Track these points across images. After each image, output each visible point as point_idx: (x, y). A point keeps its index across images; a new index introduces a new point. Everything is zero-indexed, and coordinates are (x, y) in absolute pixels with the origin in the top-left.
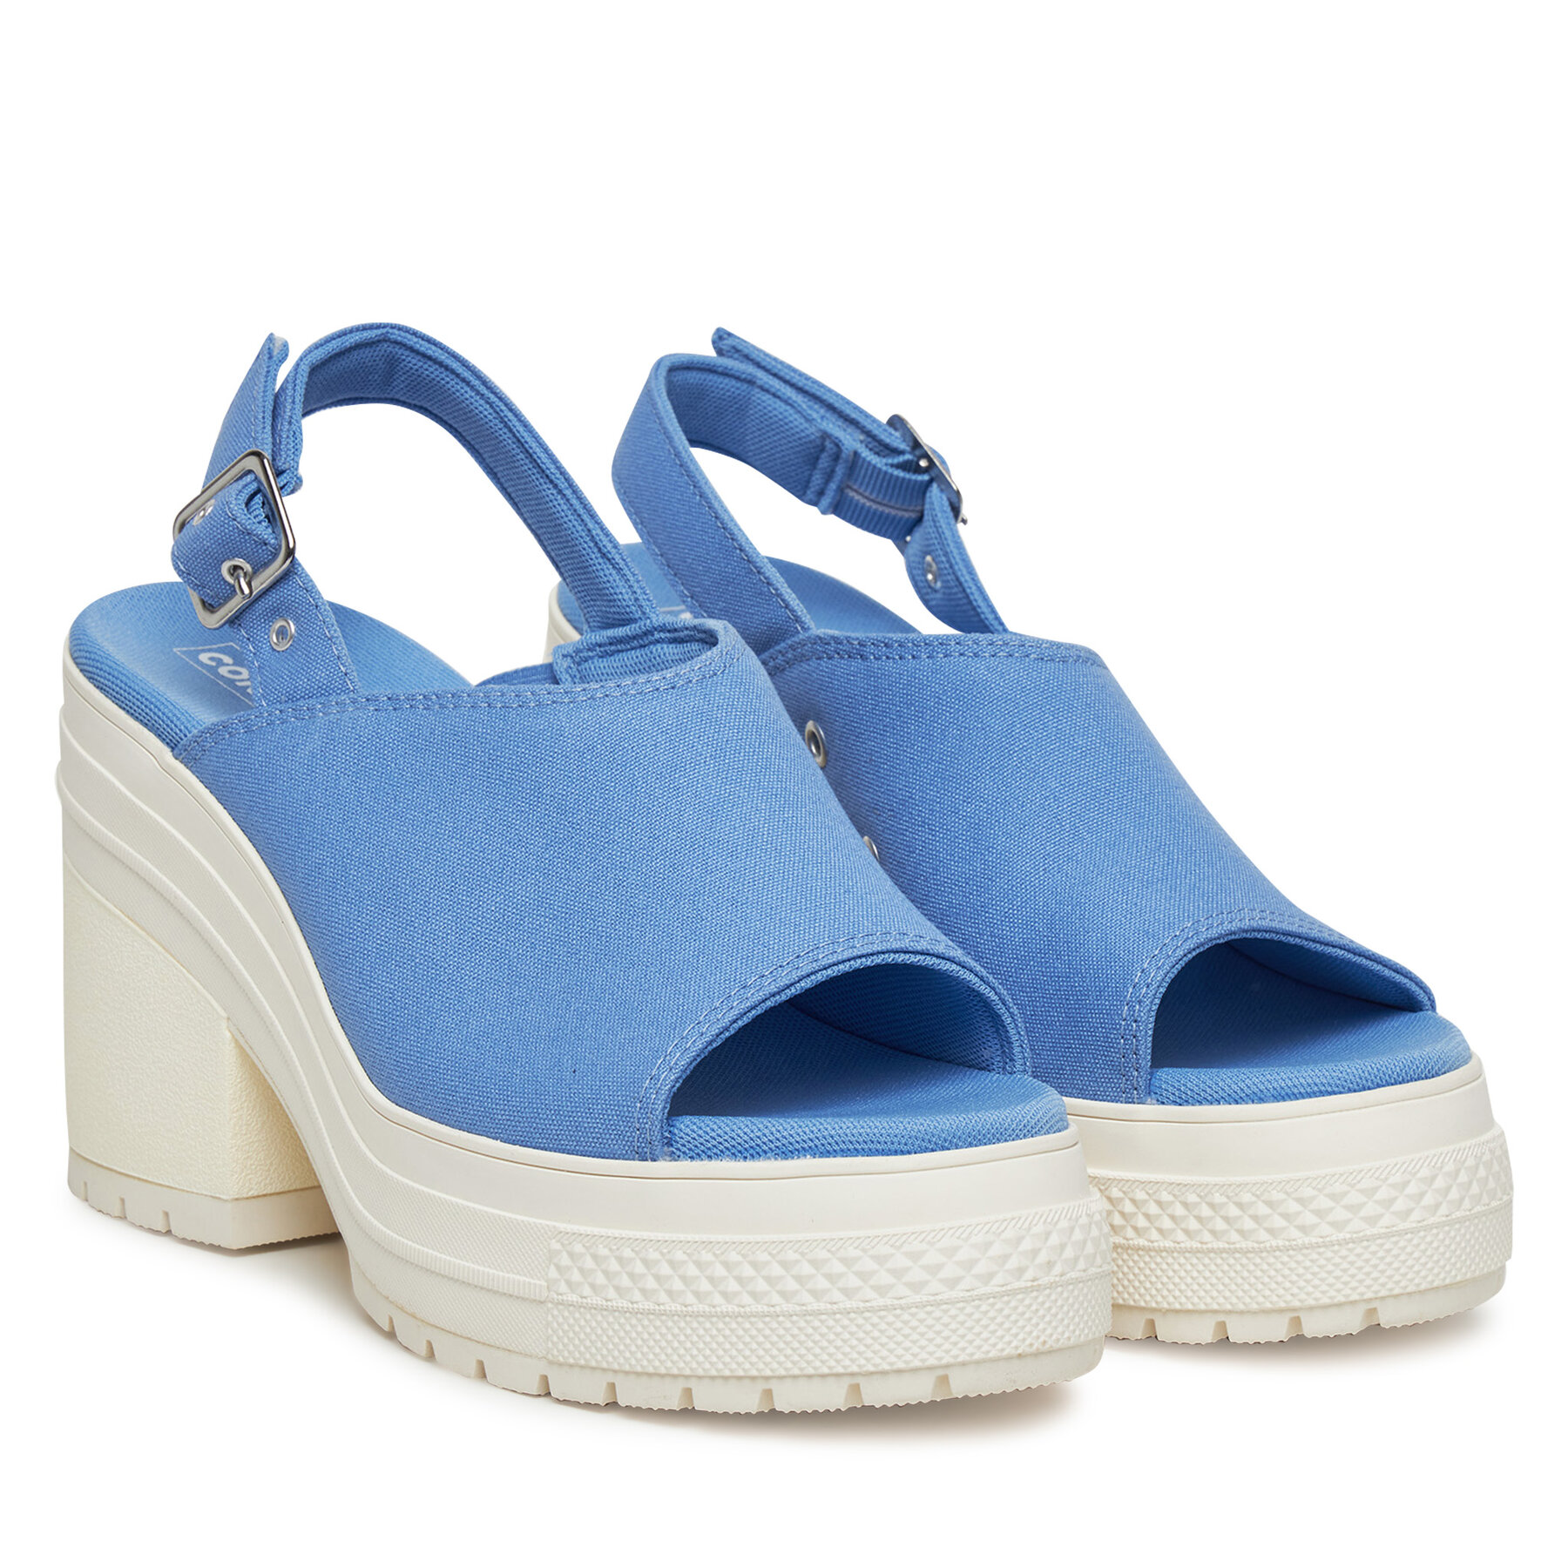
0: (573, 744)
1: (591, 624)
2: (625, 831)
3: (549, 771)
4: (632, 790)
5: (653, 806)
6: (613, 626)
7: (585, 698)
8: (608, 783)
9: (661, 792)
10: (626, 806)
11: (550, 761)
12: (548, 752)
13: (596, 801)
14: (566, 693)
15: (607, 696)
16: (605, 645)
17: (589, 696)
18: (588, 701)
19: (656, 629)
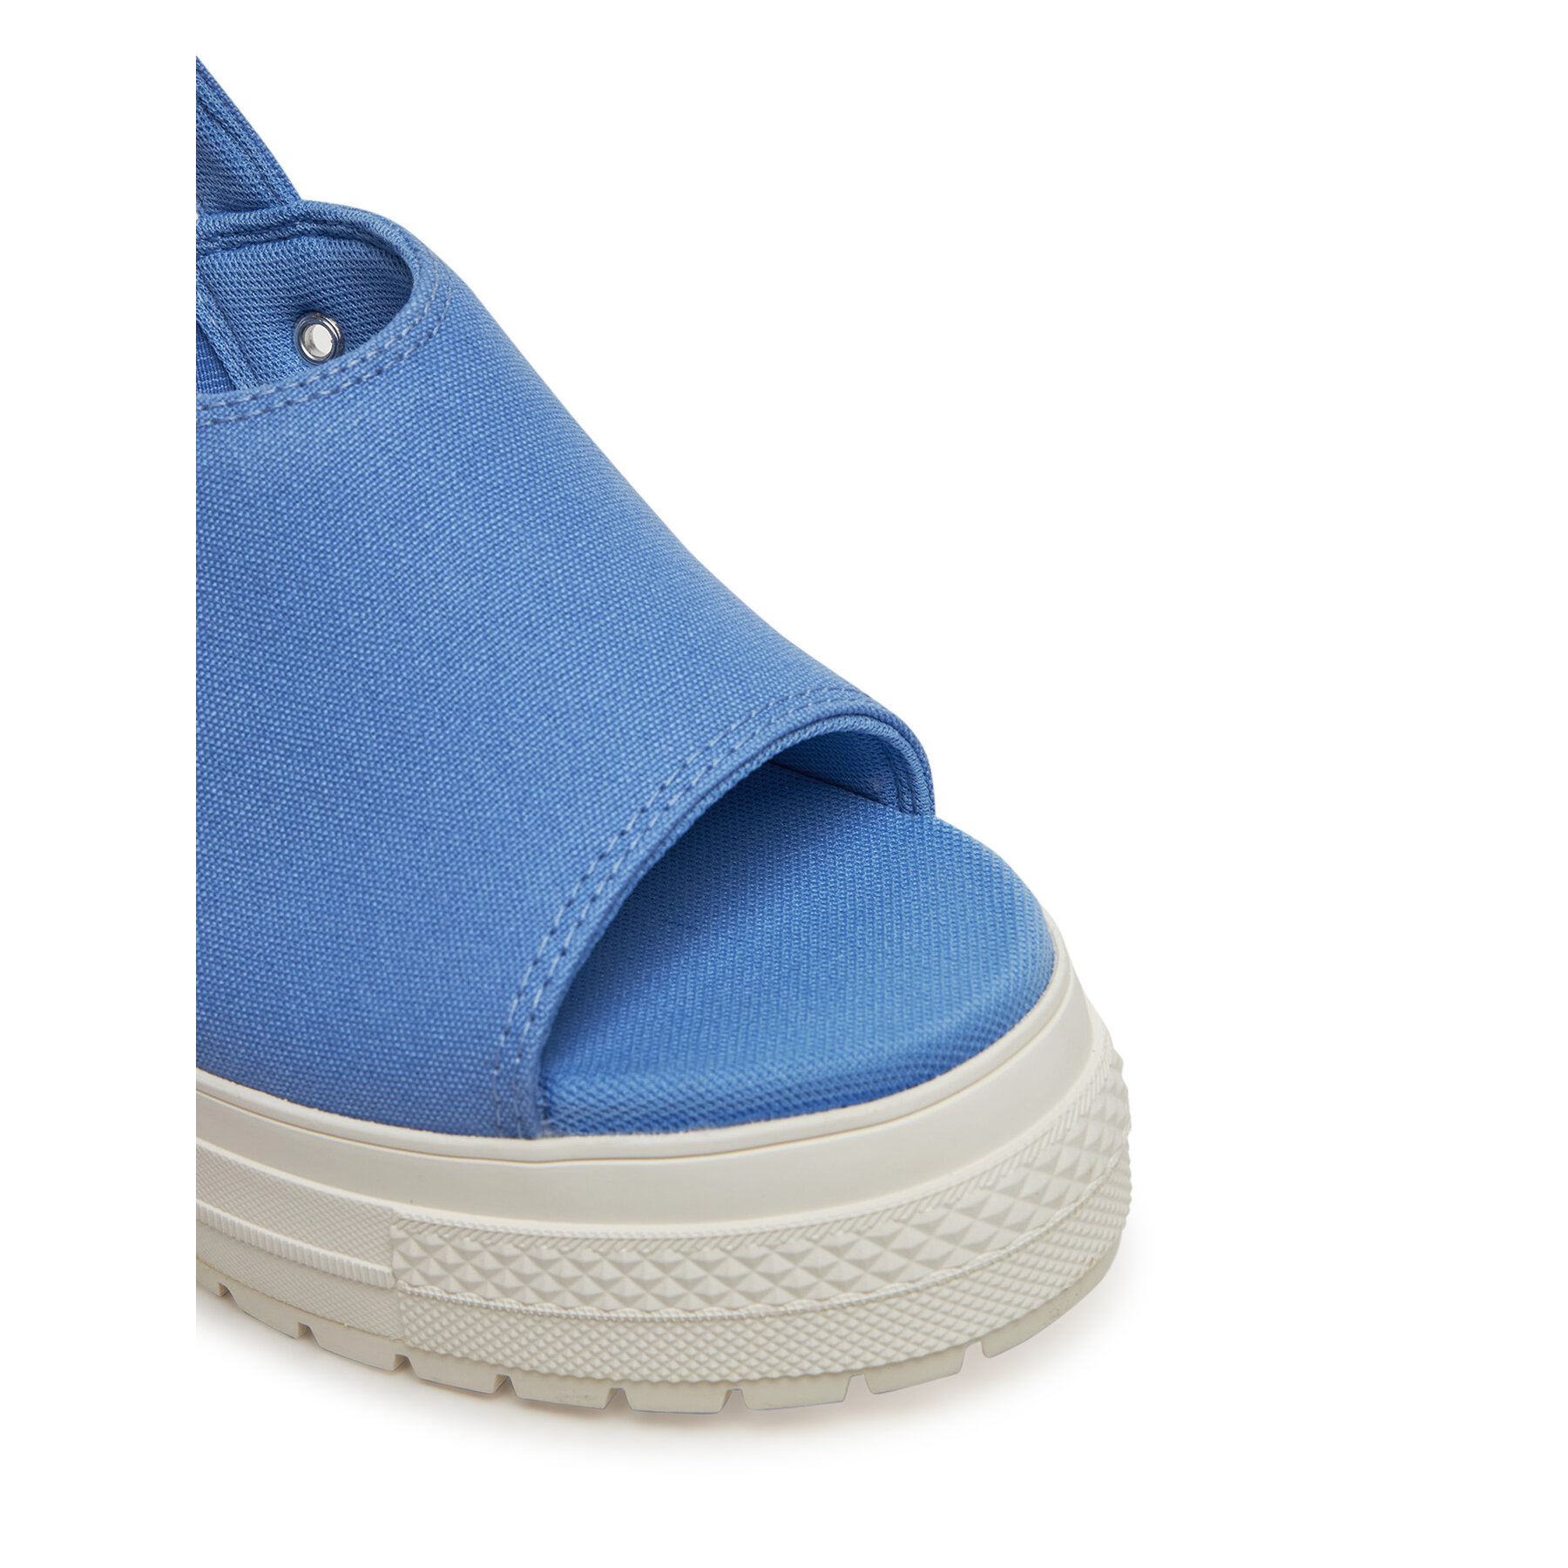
0: (257, 486)
1: (205, 203)
2: (363, 615)
3: (229, 529)
4: (359, 548)
5: (396, 571)
6: (236, 209)
7: (258, 412)
8: (321, 541)
9: (402, 547)
10: (356, 575)
11: (228, 514)
12: (222, 501)
13: (309, 571)
14: (230, 405)
15: (289, 403)
16: (228, 235)
17: (264, 407)
18: (265, 416)
19: (297, 219)
